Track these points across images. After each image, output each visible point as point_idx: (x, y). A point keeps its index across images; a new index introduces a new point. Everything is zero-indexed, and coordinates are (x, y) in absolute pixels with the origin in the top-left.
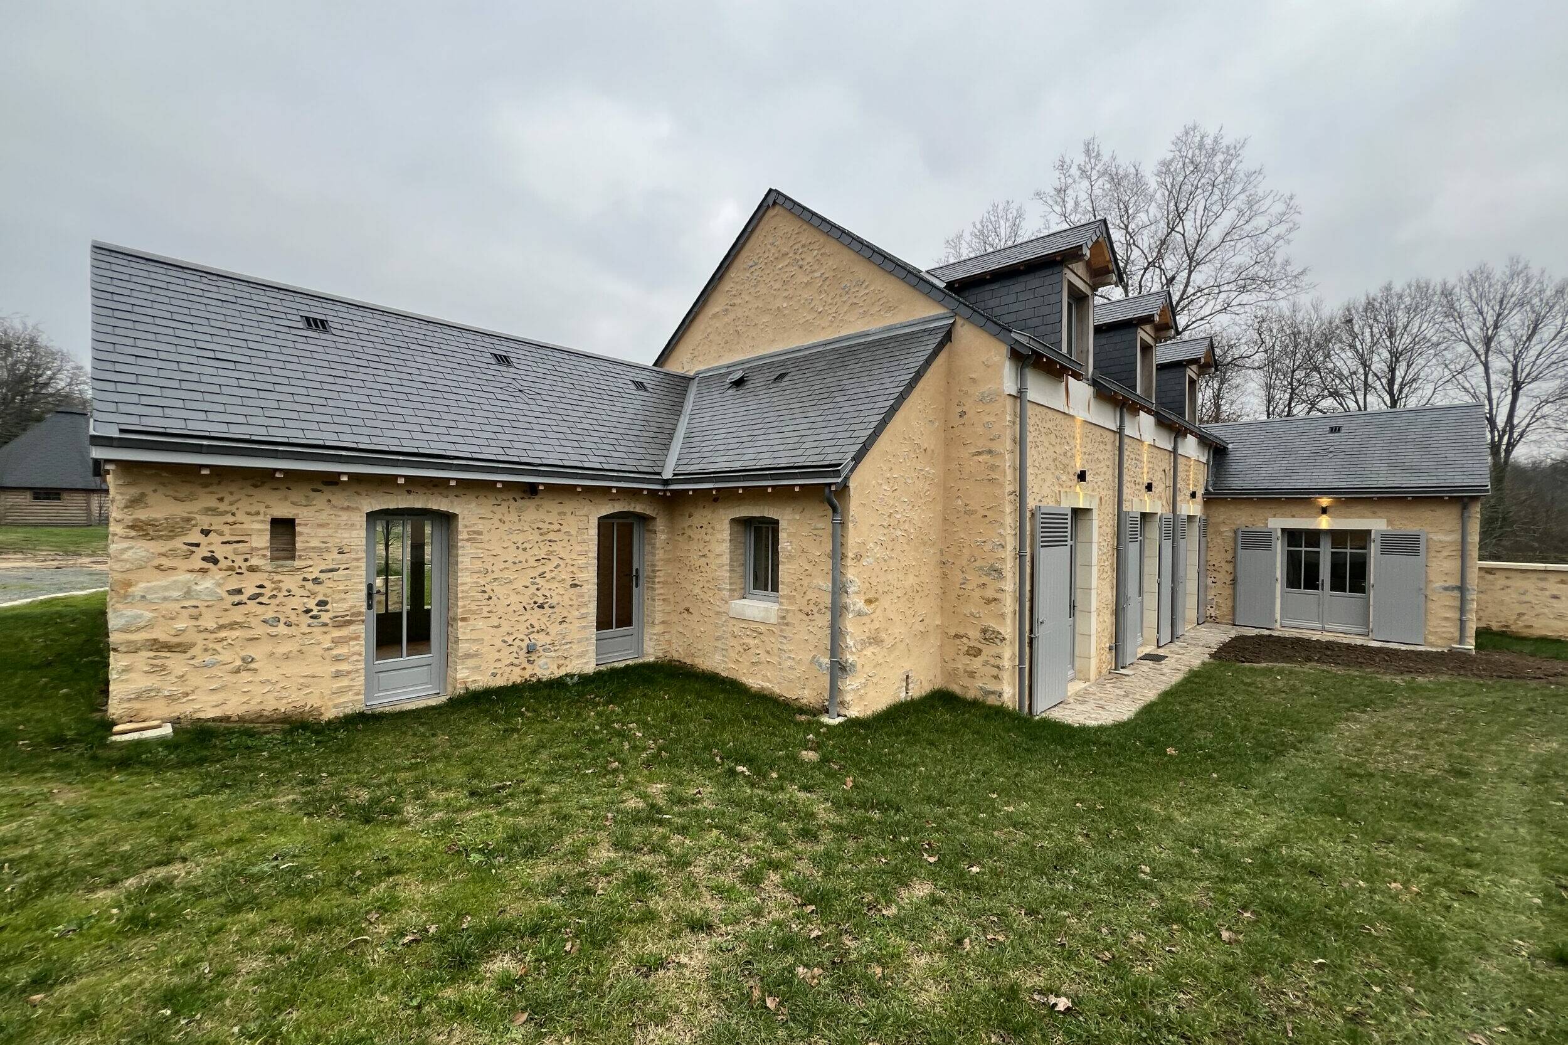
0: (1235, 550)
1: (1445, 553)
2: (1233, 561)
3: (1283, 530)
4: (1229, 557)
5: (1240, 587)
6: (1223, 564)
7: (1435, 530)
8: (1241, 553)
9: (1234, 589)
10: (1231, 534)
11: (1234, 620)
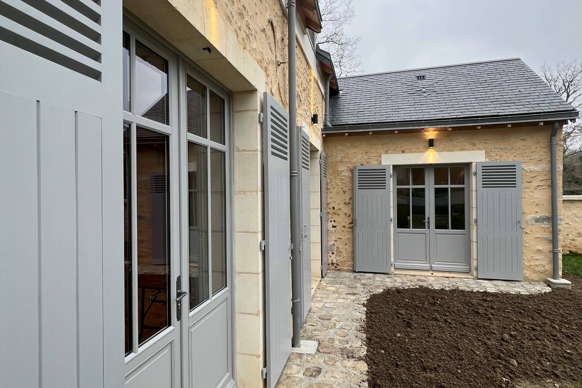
0: (352, 190)
1: (535, 183)
2: (351, 202)
3: (395, 167)
4: (347, 197)
5: (358, 230)
6: (342, 206)
7: (527, 159)
8: (359, 193)
9: (353, 232)
10: (348, 174)
11: (353, 266)
